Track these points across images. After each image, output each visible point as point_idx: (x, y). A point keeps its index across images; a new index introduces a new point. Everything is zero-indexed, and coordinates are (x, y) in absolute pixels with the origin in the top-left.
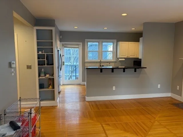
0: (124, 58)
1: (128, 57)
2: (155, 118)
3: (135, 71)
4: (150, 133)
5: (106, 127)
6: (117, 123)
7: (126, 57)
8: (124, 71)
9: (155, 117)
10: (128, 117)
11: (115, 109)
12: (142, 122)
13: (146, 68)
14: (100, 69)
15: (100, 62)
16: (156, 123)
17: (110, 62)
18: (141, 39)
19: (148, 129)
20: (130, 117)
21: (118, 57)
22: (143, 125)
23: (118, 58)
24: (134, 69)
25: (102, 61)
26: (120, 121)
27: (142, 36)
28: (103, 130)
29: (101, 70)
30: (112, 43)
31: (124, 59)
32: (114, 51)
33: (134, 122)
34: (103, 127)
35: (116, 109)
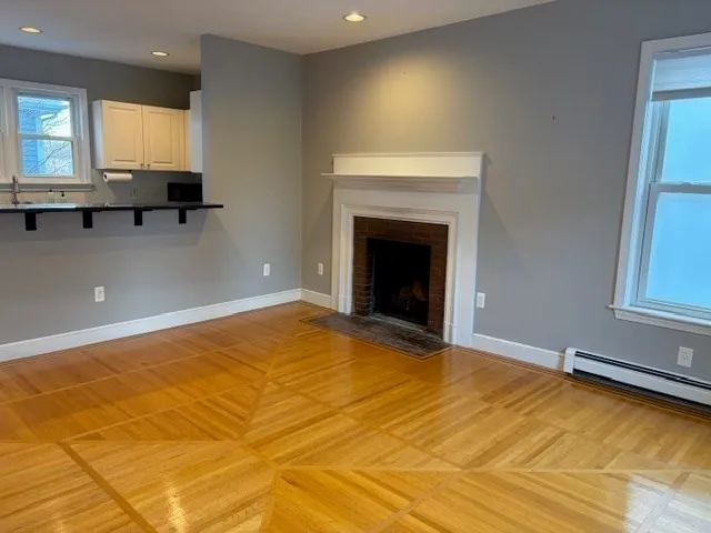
0: (130, 171)
1: (146, 168)
2: (265, 373)
3: (182, 220)
4: (254, 421)
5: (85, 450)
6: (132, 423)
7: (135, 166)
8: (138, 221)
9: (264, 370)
10: (173, 390)
11: (115, 375)
12: (223, 396)
13: (221, 206)
14: (23, 214)
15: (12, 186)
16: (272, 386)
17: (63, 189)
18: (195, 96)
19: (246, 412)
20: (181, 390)
21: (102, 165)
22: (230, 403)
23: (102, 172)
24: (176, 213)
25: (22, 181)
26: (146, 413)
27: (197, 87)
28: (73, 463)
29: (31, 218)
30: (67, 103)
31: (129, 176)
32: (79, 139)
33: (199, 403)
34: (71, 453)
35: (118, 372)
